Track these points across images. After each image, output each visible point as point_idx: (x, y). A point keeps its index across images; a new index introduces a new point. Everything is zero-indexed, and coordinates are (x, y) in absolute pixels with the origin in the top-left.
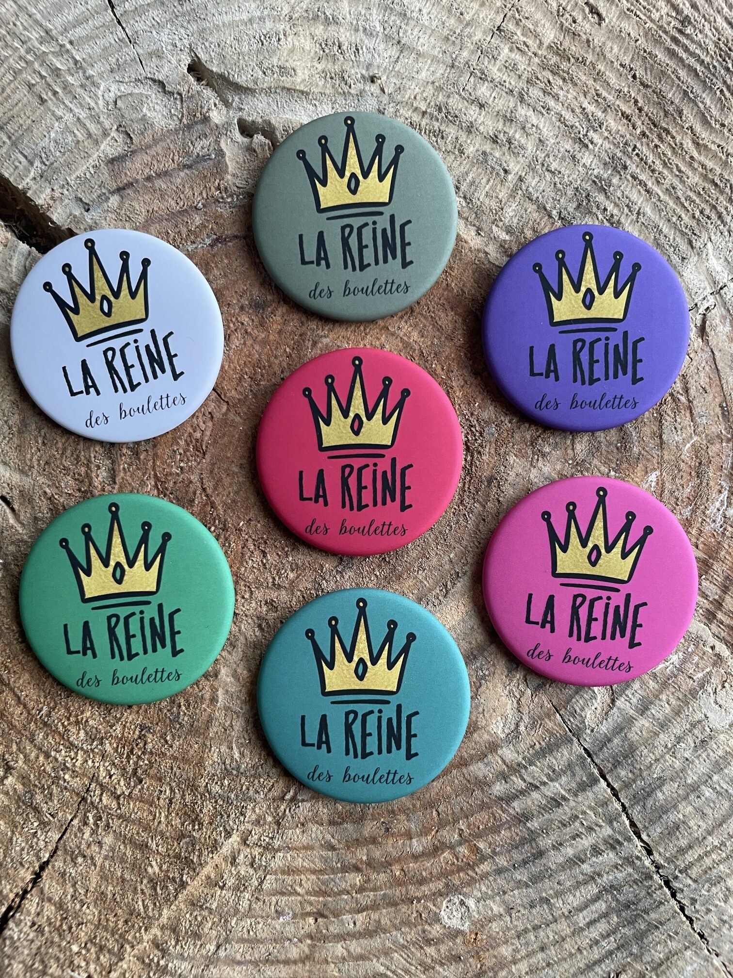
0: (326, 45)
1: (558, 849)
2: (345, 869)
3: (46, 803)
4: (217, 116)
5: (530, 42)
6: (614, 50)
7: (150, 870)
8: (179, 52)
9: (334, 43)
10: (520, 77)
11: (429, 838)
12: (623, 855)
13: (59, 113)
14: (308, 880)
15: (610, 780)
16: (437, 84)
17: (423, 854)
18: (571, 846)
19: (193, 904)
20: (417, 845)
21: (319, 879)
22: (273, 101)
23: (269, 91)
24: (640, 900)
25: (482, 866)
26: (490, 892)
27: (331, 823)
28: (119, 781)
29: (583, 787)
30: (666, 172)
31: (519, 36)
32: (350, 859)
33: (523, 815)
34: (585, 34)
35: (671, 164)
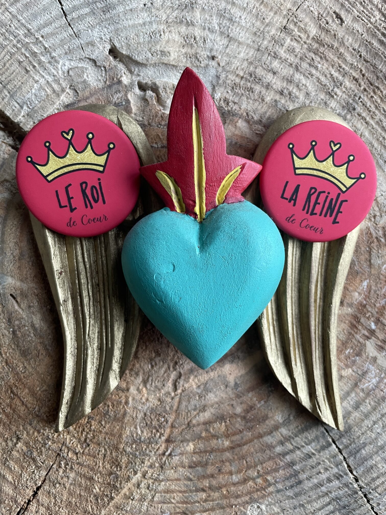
0: (187, 38)
1: (309, 480)
2: (197, 490)
3: (39, 456)
4: (125, 80)
5: (302, 35)
6: (349, 40)
7: (94, 490)
8: (104, 42)
9: (191, 37)
10: (296, 56)
11: (242, 474)
12: (343, 482)
13: (37, 78)
14: (178, 496)
15: (338, 444)
16: (249, 60)
17: (238, 483)
18: (316, 478)
19: (118, 508)
20: (235, 478)
21: (183, 495)
22: (157, 71)
23: (155, 65)
24: (351, 504)
25: (269, 489)
26: (273, 502)
27: (190, 467)
28: (77, 445)
29: (323, 448)
30: (377, 112)
31: (296, 32)
32: (200, 485)
33: (292, 463)
34: (333, 30)
35: (380, 107)
